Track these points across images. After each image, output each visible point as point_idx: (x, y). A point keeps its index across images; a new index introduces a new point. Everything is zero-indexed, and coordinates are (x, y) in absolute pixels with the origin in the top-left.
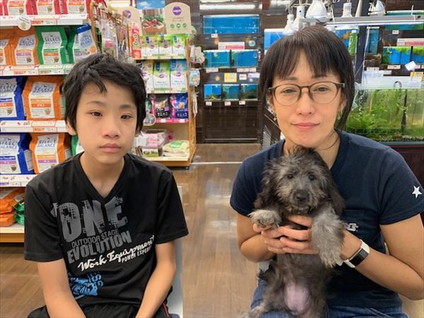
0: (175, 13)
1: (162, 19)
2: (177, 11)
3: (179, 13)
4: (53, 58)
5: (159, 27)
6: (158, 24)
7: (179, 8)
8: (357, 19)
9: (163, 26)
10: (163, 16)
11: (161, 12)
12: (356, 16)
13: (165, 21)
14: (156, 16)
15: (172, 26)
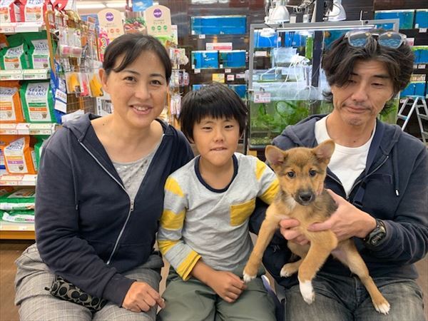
0: (156, 16)
1: (144, 21)
2: (157, 13)
3: (160, 16)
4: (13, 64)
5: (140, 30)
6: (139, 26)
7: (159, 11)
8: (313, 25)
9: (144, 28)
10: (145, 19)
11: (142, 15)
12: (312, 21)
13: (146, 24)
14: (137, 19)
15: (153, 28)
